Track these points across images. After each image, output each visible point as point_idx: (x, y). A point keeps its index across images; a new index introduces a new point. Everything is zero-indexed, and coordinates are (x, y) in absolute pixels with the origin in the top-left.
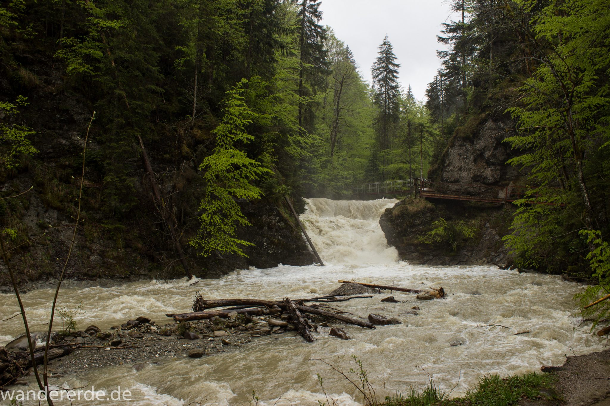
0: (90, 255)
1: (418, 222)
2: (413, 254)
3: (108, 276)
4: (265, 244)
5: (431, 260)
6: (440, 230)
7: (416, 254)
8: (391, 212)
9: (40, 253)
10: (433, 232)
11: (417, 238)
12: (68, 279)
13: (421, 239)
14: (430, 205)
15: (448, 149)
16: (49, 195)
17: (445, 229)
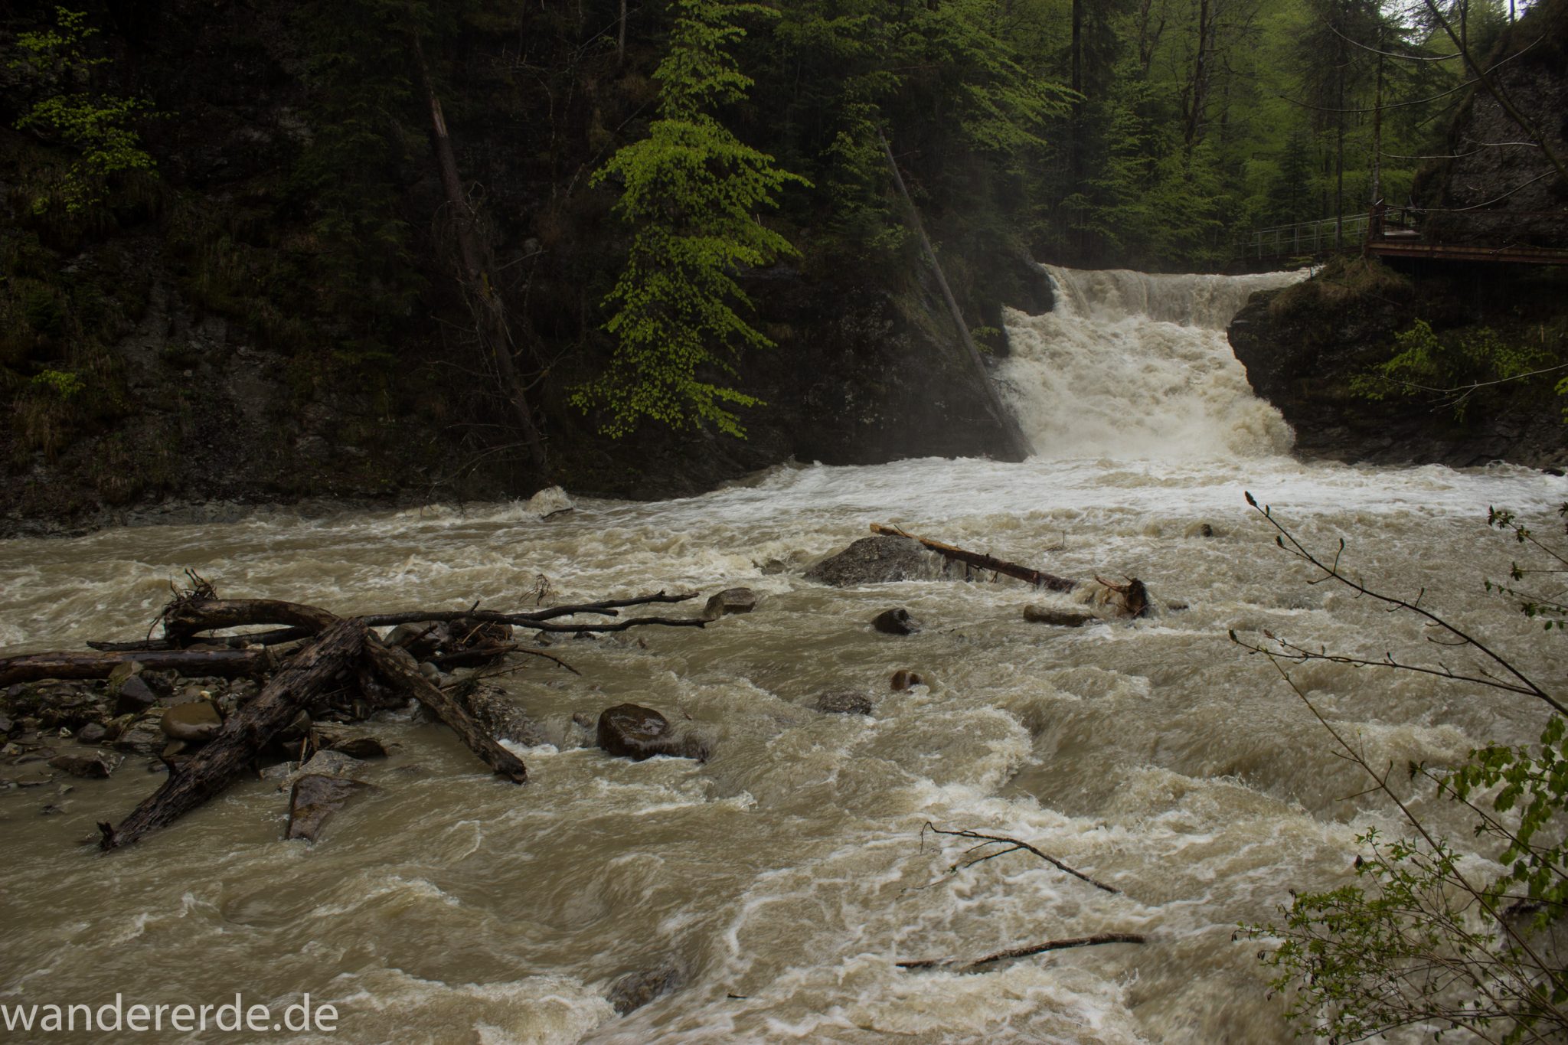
0: (298, 436)
1: (1350, 332)
2: (1328, 431)
3: (332, 492)
4: (849, 397)
5: (1386, 450)
6: (1418, 358)
7: (1339, 430)
8: (1267, 304)
9: (150, 432)
10: (1391, 365)
11: (1346, 383)
12: (219, 499)
13: (1357, 384)
14: (1395, 280)
15: (1473, 99)
16: (205, 278)
17: (1433, 354)
